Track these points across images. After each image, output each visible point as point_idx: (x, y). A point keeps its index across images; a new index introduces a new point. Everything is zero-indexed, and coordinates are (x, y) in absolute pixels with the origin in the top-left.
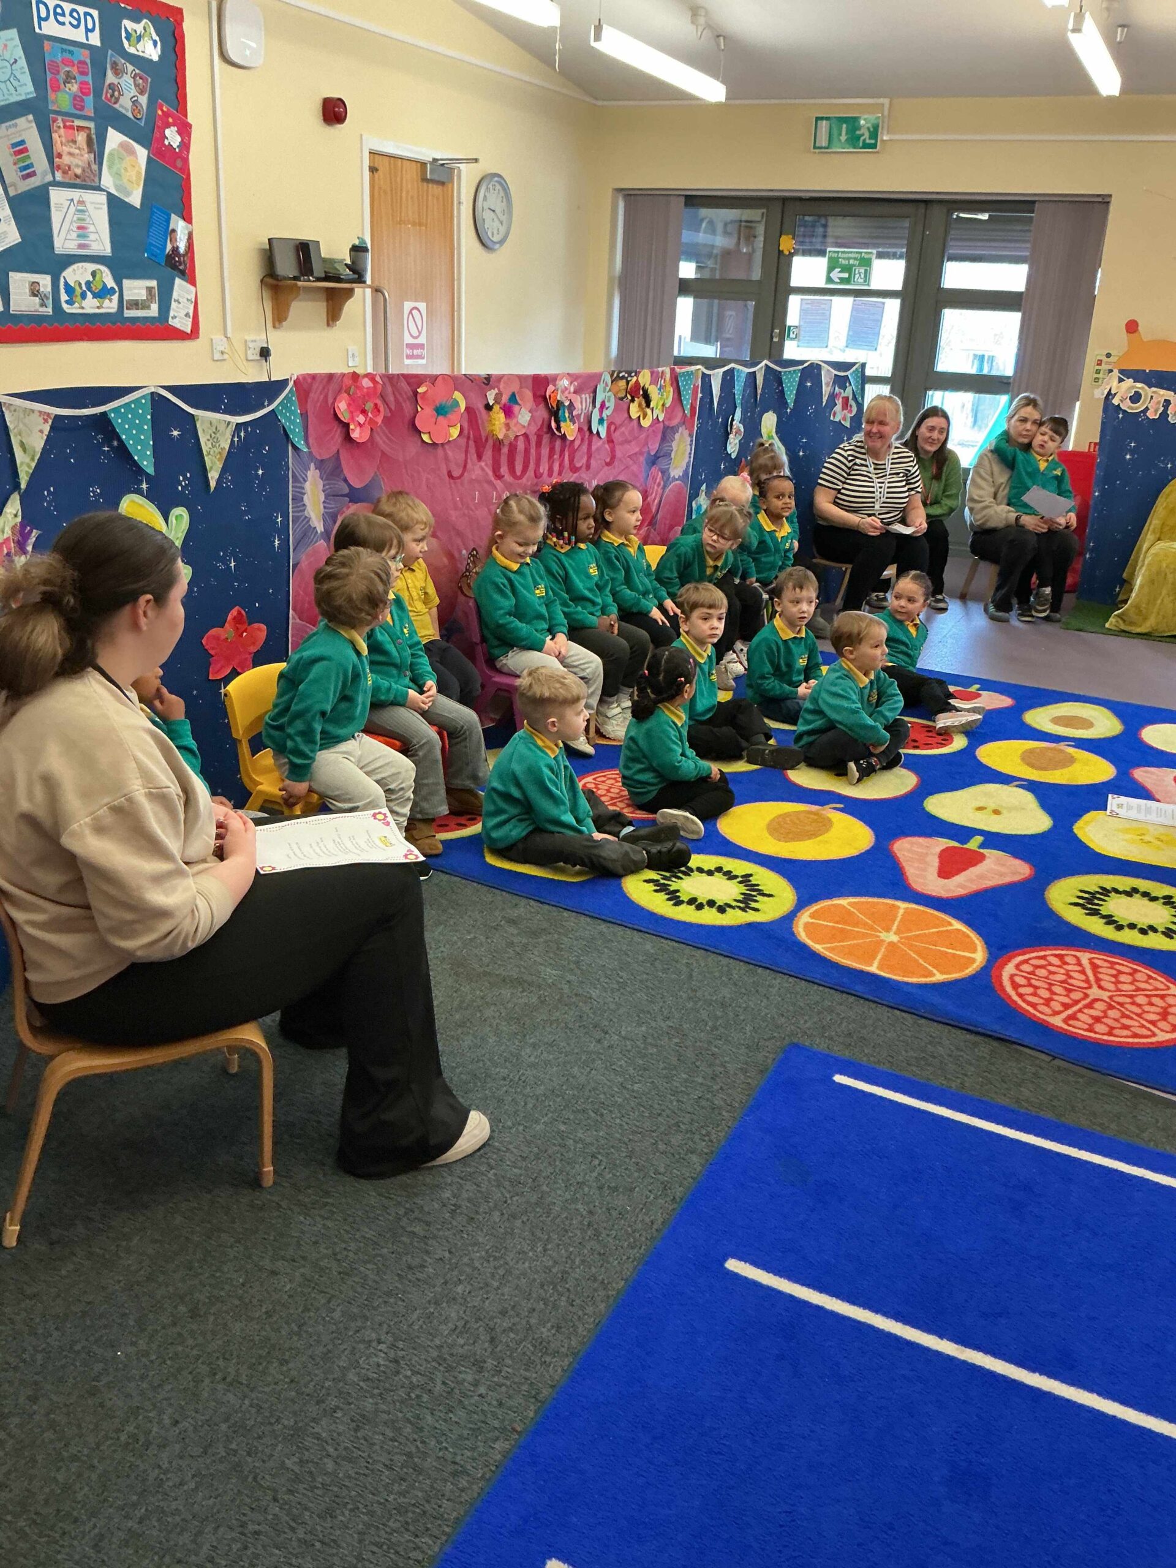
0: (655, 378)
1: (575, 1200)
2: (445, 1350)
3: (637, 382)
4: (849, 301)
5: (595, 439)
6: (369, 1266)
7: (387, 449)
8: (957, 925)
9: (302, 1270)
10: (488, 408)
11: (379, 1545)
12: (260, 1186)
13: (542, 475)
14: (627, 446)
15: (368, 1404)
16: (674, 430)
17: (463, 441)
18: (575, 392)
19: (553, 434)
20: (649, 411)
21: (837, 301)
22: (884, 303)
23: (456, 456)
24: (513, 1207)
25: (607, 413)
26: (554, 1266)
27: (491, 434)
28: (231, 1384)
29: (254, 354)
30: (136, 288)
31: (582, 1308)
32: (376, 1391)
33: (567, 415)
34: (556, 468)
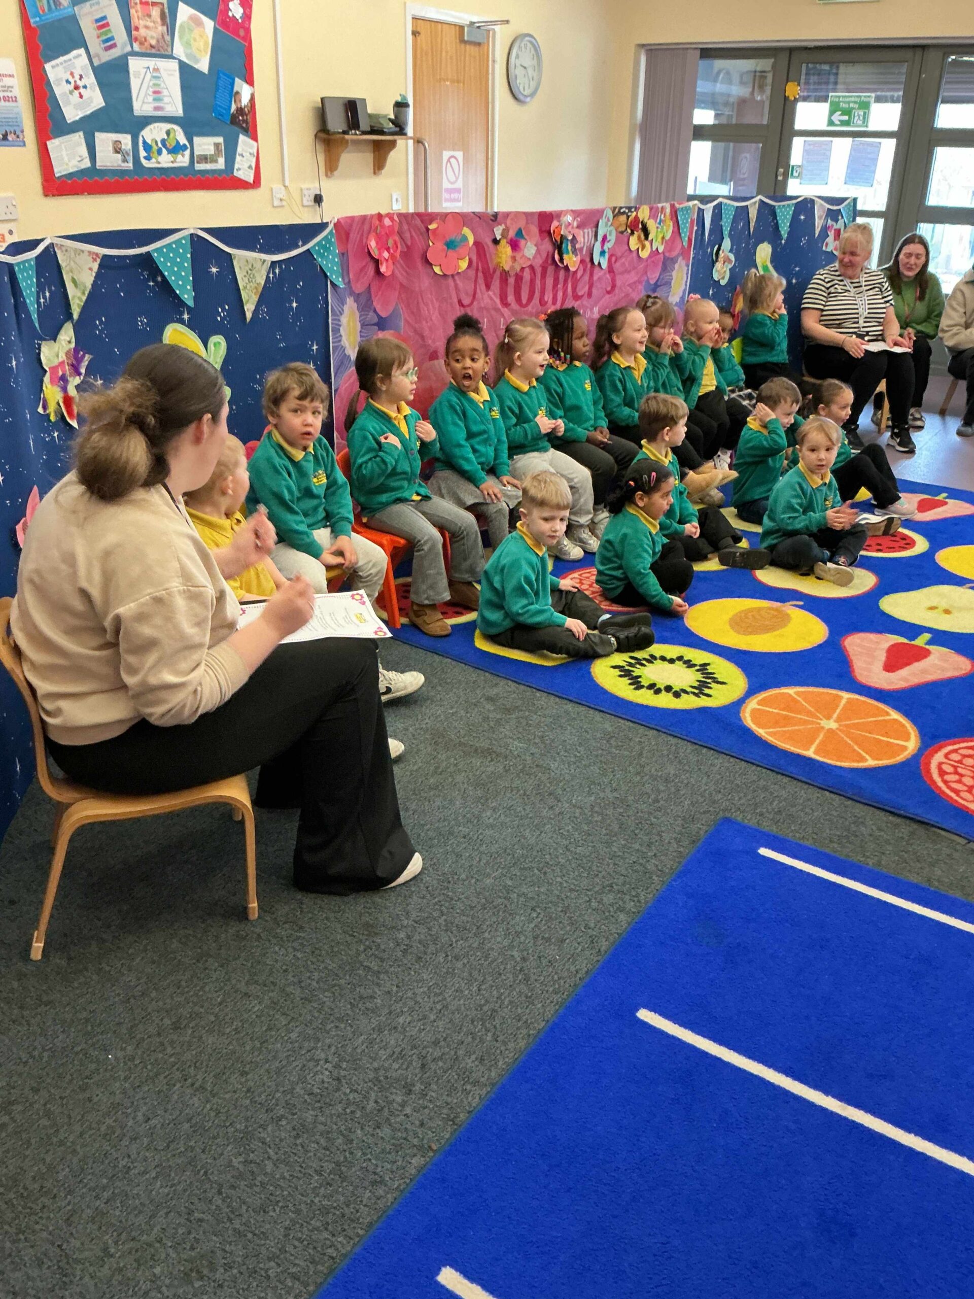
0: (654, 213)
1: (510, 947)
2: (382, 1072)
3: (636, 217)
4: (849, 140)
5: (597, 269)
6: (326, 994)
7: (404, 282)
8: (895, 715)
9: (271, 994)
10: (496, 242)
11: (301, 1240)
12: (247, 919)
13: (546, 303)
14: (626, 276)
15: (309, 1115)
16: (674, 261)
17: (472, 273)
18: (578, 227)
19: (557, 265)
20: (647, 243)
21: (836, 141)
22: (880, 143)
23: (466, 286)
24: (456, 951)
25: (607, 246)
26: (484, 1005)
27: (498, 264)
28: (197, 1090)
29: (309, 200)
30: (205, 145)
31: (504, 1043)
32: (318, 1105)
33: (570, 248)
34: (560, 295)
